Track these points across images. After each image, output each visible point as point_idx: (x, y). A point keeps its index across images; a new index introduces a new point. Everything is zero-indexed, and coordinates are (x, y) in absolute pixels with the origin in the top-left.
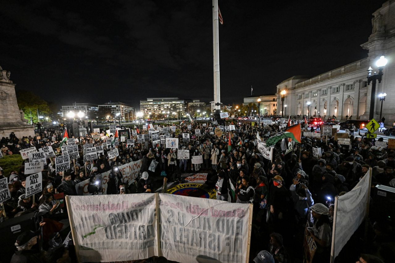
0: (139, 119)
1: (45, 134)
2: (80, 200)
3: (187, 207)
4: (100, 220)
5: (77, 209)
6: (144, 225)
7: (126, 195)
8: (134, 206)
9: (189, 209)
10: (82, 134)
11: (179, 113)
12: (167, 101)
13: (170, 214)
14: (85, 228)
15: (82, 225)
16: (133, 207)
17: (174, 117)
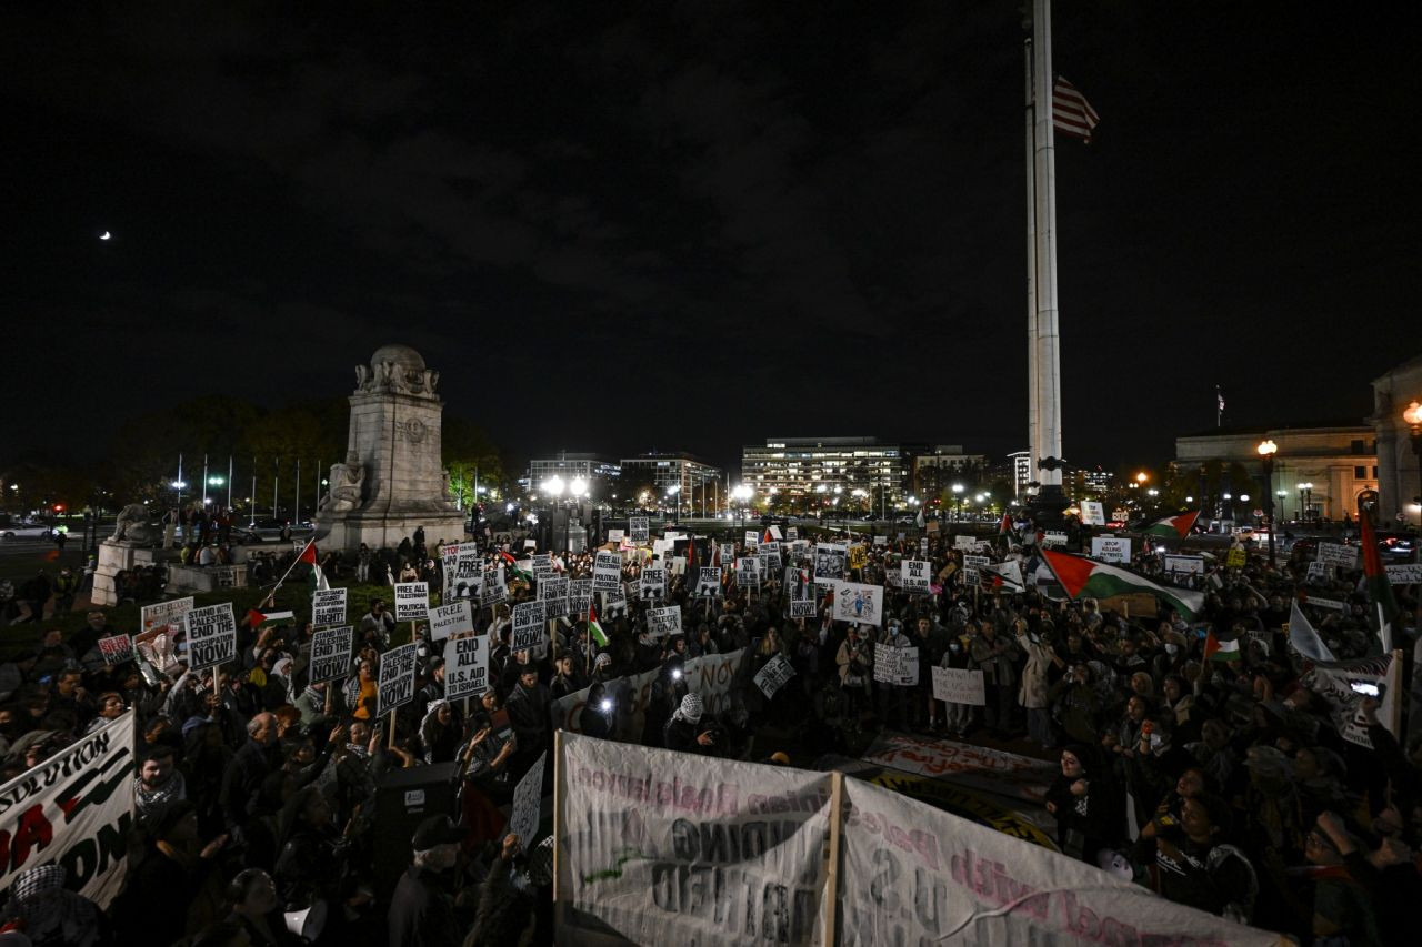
0: (738, 507)
1: (486, 538)
2: (594, 752)
3: (954, 857)
4: (644, 835)
5: (580, 779)
6: (785, 885)
7: (732, 766)
8: (757, 805)
9: (963, 869)
10: (574, 546)
11: (878, 492)
12: (834, 449)
13: (882, 869)
14: (593, 849)
15: (586, 838)
16: (753, 811)
17: (859, 507)
